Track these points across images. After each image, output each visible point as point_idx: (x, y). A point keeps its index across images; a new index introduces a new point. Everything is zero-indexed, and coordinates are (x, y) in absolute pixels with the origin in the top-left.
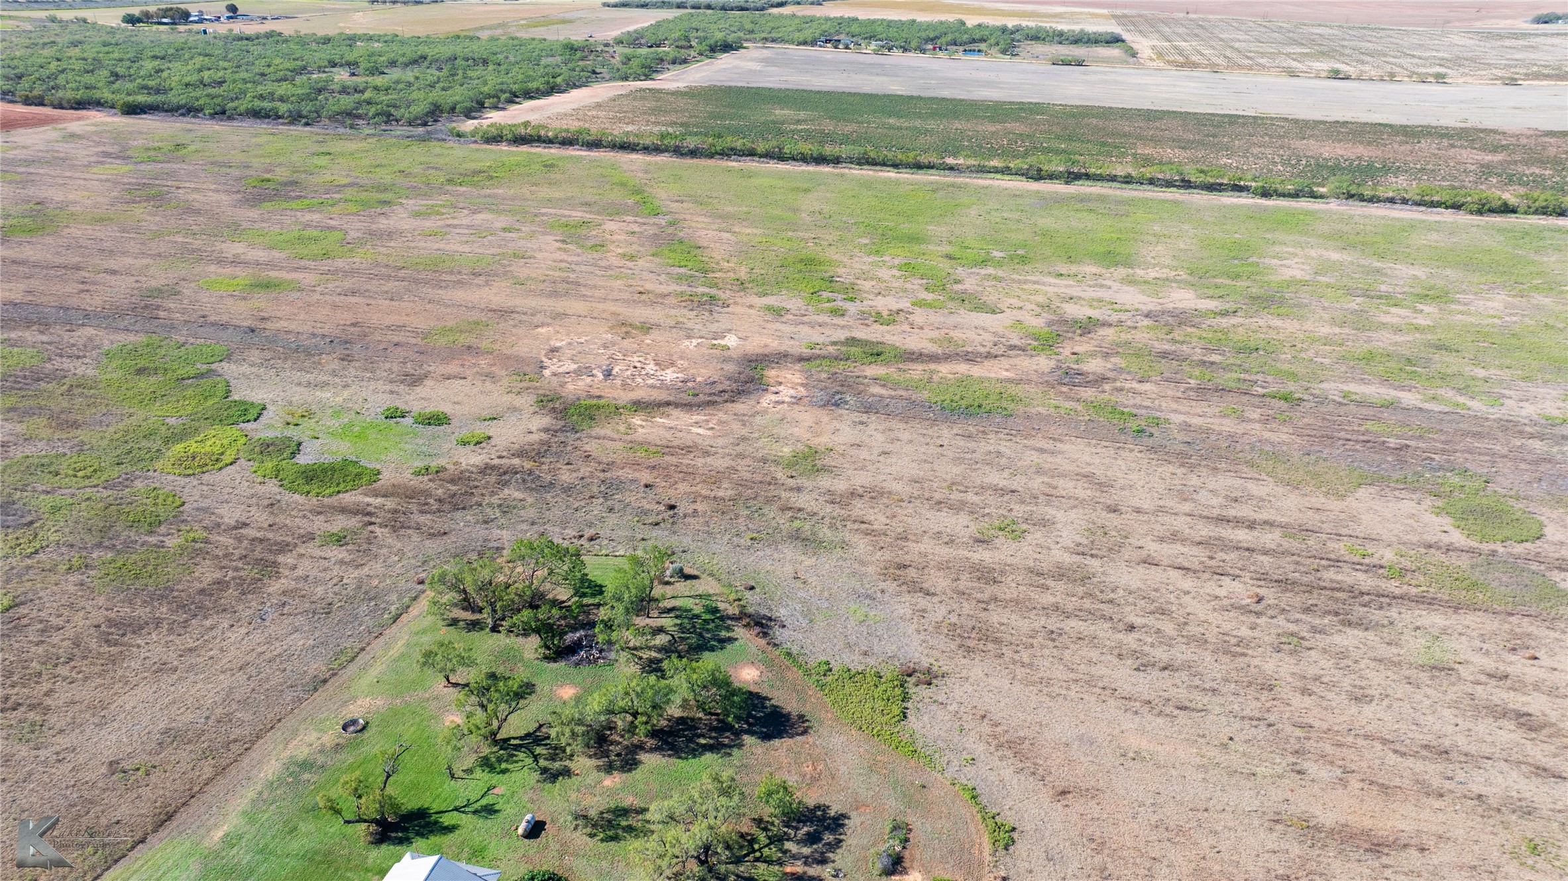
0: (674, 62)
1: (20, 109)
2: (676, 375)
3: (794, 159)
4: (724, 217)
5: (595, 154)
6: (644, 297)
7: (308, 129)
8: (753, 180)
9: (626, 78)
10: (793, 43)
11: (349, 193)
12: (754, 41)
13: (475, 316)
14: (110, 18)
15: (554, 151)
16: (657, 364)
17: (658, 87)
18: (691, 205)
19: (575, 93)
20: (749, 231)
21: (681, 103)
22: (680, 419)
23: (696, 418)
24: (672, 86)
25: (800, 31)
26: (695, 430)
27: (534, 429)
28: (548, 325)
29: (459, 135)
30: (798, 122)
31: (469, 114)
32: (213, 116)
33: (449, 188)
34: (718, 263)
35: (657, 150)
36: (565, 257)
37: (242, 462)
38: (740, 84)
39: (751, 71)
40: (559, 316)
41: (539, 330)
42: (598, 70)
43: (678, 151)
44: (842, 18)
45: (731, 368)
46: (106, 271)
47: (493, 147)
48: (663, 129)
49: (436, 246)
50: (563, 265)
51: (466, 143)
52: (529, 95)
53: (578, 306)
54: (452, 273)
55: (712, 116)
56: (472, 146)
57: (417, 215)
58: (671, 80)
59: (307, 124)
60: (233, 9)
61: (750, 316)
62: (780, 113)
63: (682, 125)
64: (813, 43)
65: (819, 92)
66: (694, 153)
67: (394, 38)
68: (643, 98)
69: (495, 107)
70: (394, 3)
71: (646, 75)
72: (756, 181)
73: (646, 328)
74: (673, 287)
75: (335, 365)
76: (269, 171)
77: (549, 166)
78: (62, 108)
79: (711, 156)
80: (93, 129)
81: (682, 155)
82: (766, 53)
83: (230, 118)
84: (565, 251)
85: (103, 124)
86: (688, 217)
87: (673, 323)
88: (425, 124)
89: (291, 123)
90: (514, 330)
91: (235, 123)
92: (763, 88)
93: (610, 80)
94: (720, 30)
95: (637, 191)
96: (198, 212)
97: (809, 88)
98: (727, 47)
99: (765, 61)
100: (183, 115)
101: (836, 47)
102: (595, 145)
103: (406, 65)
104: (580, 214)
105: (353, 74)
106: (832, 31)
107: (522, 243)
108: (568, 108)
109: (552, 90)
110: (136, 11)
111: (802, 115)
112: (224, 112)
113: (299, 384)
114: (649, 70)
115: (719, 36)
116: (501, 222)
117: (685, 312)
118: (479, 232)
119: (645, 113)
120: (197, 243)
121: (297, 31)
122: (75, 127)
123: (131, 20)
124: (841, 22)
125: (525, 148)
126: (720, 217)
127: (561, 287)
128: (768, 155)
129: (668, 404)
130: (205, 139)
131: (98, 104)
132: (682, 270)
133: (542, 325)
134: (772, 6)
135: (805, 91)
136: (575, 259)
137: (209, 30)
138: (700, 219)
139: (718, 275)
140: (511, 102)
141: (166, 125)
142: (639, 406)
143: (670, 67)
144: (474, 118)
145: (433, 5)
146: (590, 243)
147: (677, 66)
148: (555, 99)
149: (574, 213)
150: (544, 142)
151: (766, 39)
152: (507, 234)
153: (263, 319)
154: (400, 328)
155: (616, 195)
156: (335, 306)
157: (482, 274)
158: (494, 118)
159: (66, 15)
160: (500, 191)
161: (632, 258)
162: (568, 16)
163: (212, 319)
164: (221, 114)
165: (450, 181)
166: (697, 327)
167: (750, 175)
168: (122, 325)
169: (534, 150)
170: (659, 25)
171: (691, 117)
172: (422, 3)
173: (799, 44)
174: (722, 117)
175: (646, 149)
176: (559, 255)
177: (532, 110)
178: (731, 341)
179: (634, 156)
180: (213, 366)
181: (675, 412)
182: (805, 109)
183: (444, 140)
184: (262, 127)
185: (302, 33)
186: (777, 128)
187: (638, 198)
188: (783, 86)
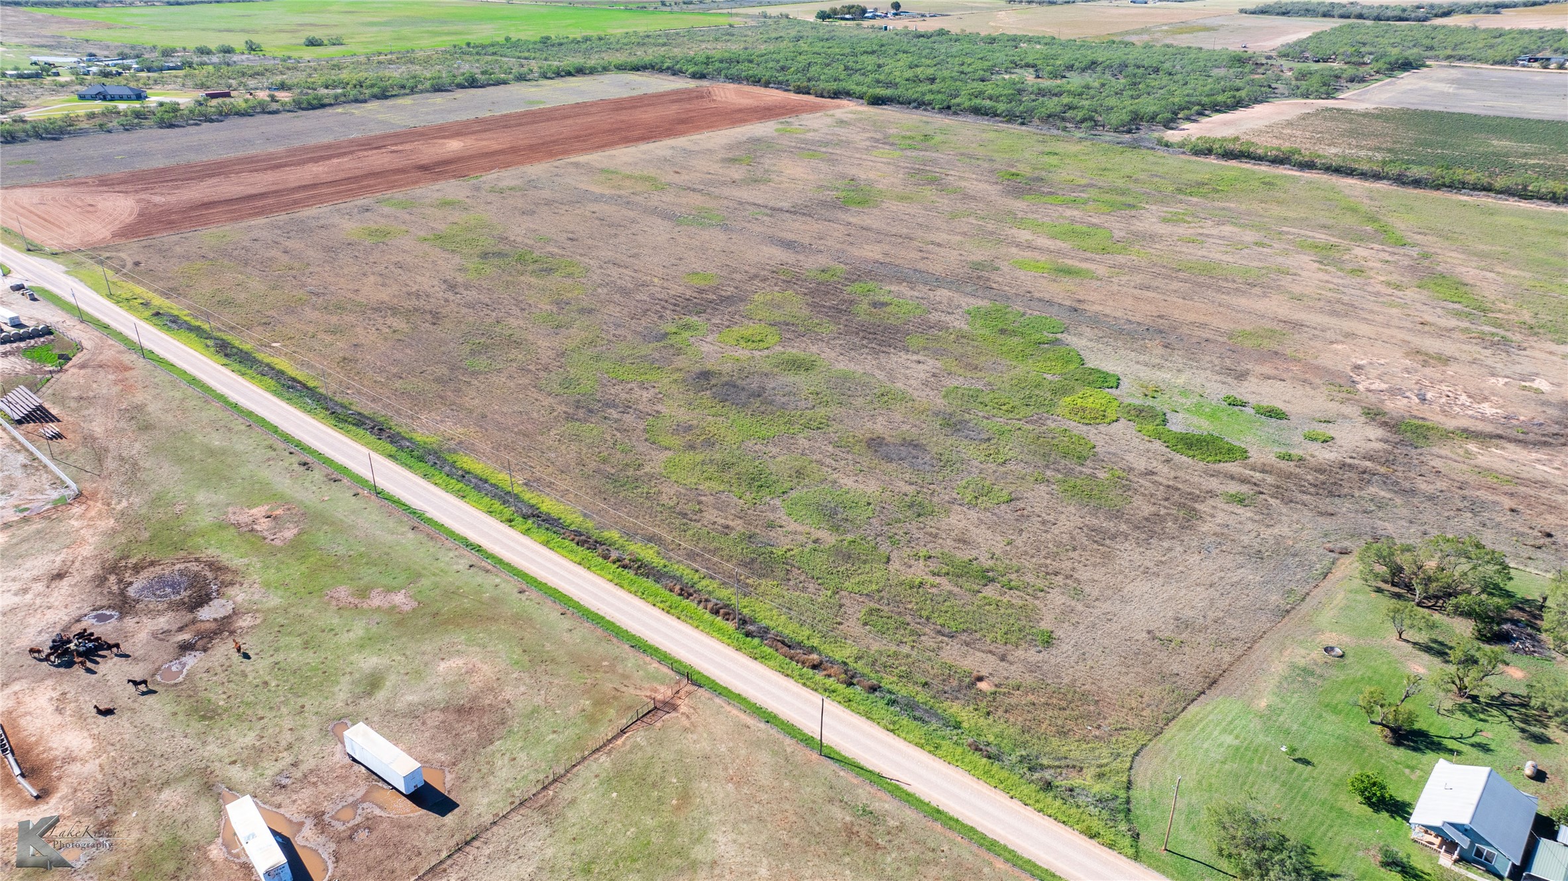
0: (1352, 80)
1: (793, 96)
2: (1494, 411)
3: (1541, 199)
4: (1481, 255)
5: (1307, 175)
6: (1427, 328)
7: (1024, 128)
8: (1496, 218)
9: (1306, 96)
10: (1486, 62)
11: (1093, 193)
12: (1437, 58)
13: (1269, 325)
14: (806, 14)
15: (1264, 169)
16: (1470, 397)
17: (1344, 107)
18: (1435, 239)
19: (1258, 108)
20: (1514, 273)
21: (1378, 126)
22: (1522, 456)
23: (1534, 455)
24: (1361, 107)
25: (1491, 47)
26: (1539, 466)
27: (1372, 438)
28: (1342, 342)
29: (1167, 145)
30: (1525, 155)
31: (1168, 124)
32: (941, 110)
33: (1181, 197)
34: (1493, 303)
35: (1377, 177)
36: (1327, 277)
37: (1122, 420)
38: (1437, 109)
39: (1442, 93)
40: (1350, 335)
41: (1335, 345)
42: (1273, 85)
43: (1400, 180)
44: (1541, 30)
45: (1554, 412)
46: (933, 243)
47: (1201, 159)
48: (1370, 153)
49: (1200, 253)
50: (1331, 286)
51: (1174, 153)
52: (1218, 108)
53: (1362, 329)
54: (1226, 280)
55: (1418, 143)
56: (1182, 156)
57: (1165, 221)
58: (1355, 100)
59: (1023, 124)
60: (896, 6)
61: (1554, 363)
62: (1499, 144)
63: (1390, 150)
64: (1514, 62)
65: (1539, 121)
66: (1417, 183)
67: (1051, 42)
68: (1333, 119)
69: (1188, 119)
70: (1029, 3)
71: (1328, 94)
72: (1501, 220)
73: (1445, 360)
74: (1453, 323)
75: (1160, 350)
76: (1013, 166)
77: (1269, 184)
78: (822, 96)
79: (1438, 187)
80: (854, 116)
81: (1404, 183)
82: (1454, 73)
83: (955, 113)
84: (1326, 271)
85: (860, 112)
86: (1439, 251)
87: (1470, 359)
88: (1129, 132)
89: (1009, 121)
90: (1311, 343)
91: (960, 118)
92: (1470, 115)
93: (1288, 97)
94: (1393, 45)
95: (1372, 219)
96: (974, 198)
97: (1525, 116)
98: (1407, 65)
99: (1453, 81)
100: (915, 108)
101: (1545, 67)
102: (1309, 166)
103: (1084, 70)
104: (1323, 236)
105: (1038, 77)
106: (1533, 47)
107: (1280, 259)
108: (1260, 124)
109: (1238, 104)
110: (826, 7)
111: (1527, 147)
112: (949, 108)
113: (1138, 363)
114: (1329, 87)
115: (1394, 52)
116: (1249, 236)
117: (1478, 348)
118: (1237, 246)
119: (1343, 136)
120: (990, 227)
121: (963, 31)
122: (839, 113)
123: (823, 16)
124: (1542, 34)
125: (1233, 163)
126: (1475, 254)
127: (1338, 307)
128: (1508, 192)
129: (1500, 437)
130: (943, 131)
131: (848, 94)
132: (1456, 306)
133: (1336, 342)
134: (1436, 16)
135: (1522, 119)
136: (1340, 281)
137: (890, 27)
138: (1454, 254)
139: (1499, 315)
140: (1201, 114)
141: (906, 116)
142: (1469, 434)
143: (1349, 85)
144: (1172, 129)
145: (1066, 6)
146: (1349, 267)
147: (1357, 85)
148: (1240, 113)
149: (1317, 235)
150: (1254, 159)
151: (1448, 57)
152: (1261, 249)
153: (1080, 301)
154: (1203, 325)
155: (1349, 220)
156: (1136, 298)
157: (1254, 284)
158: (1192, 131)
159: (773, 11)
160: (1232, 205)
161: (1398, 287)
162: (1209, 22)
163: (1037, 295)
164: (947, 109)
165: (1179, 190)
166: (1498, 365)
167: (1492, 213)
168: (969, 289)
169: (1248, 166)
170: (1317, 36)
171: (1395, 142)
172: (1055, 3)
173: (1495, 63)
174: (1430, 145)
175: (1363, 175)
176: (1321, 275)
177: (1225, 124)
178: (1541, 384)
179: (1350, 181)
180: (1059, 336)
181: (1511, 447)
182: (1529, 140)
183: (1153, 148)
184: (984, 123)
185: (968, 32)
186: (1503, 163)
187: (1376, 225)
188: (1491, 113)
